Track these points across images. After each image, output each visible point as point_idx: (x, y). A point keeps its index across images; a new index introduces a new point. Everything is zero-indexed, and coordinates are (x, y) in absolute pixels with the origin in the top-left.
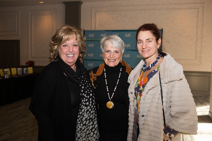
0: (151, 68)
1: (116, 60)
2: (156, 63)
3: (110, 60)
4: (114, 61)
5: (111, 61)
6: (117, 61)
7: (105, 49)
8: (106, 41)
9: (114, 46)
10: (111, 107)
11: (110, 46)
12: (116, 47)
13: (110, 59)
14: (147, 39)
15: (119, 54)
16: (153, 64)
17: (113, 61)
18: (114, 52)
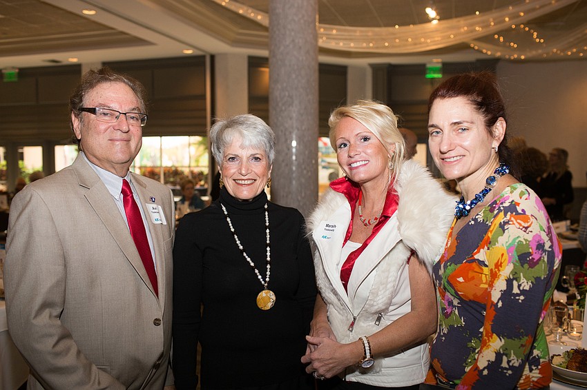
0: (469, 211)
1: (255, 180)
2: (484, 195)
3: (240, 182)
4: (252, 184)
5: (242, 185)
6: (258, 182)
7: (224, 152)
8: (226, 131)
9: (247, 143)
10: (269, 305)
11: (238, 144)
12: (253, 147)
13: (240, 180)
14: (455, 123)
15: (264, 162)
16: (476, 198)
17: (249, 185)
18: (248, 158)
